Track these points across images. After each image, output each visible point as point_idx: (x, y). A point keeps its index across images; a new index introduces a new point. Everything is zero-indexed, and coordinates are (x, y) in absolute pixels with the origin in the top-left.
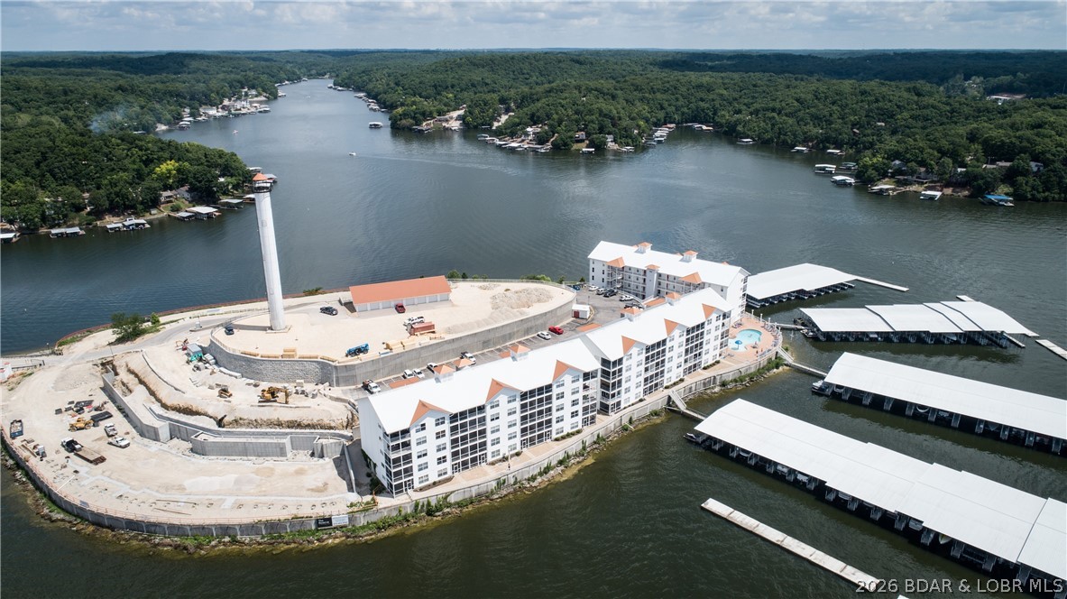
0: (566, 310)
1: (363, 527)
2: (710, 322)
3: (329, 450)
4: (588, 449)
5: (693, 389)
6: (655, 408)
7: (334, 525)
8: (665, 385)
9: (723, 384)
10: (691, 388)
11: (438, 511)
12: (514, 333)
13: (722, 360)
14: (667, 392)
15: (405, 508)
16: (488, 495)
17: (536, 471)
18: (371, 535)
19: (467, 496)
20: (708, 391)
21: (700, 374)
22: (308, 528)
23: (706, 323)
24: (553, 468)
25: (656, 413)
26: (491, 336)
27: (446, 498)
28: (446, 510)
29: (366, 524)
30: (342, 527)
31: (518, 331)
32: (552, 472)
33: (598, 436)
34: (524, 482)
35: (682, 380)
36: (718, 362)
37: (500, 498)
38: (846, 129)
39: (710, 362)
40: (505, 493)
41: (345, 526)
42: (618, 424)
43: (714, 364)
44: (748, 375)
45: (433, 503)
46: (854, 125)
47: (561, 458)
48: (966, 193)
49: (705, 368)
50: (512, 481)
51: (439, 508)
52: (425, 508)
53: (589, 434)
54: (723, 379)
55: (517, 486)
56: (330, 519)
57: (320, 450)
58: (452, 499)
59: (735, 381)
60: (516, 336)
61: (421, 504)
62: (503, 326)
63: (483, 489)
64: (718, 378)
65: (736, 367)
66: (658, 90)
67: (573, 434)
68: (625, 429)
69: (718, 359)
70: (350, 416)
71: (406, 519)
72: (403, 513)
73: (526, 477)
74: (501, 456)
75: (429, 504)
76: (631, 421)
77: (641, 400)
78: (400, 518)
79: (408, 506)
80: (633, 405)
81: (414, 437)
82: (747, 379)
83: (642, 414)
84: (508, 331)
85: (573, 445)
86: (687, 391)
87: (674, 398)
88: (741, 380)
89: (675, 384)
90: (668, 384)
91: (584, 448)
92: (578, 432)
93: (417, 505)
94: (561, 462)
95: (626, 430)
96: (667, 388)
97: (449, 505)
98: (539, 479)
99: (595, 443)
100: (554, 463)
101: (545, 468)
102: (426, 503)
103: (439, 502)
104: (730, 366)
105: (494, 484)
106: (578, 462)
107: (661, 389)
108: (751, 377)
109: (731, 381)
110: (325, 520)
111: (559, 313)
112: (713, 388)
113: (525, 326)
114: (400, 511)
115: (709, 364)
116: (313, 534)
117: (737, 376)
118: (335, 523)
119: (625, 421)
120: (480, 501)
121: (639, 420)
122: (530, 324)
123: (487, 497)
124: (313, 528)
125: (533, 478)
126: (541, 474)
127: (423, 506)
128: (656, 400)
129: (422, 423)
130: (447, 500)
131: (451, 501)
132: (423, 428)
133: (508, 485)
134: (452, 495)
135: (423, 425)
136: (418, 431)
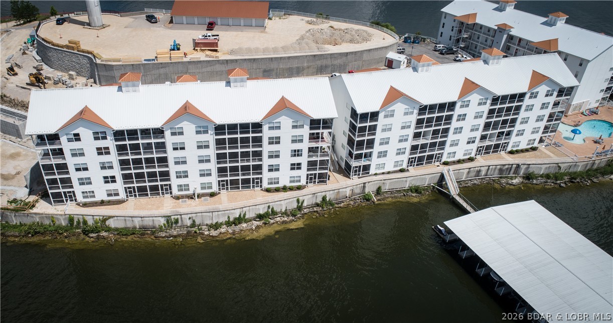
0: (377, 55)
1: (14, 227)
2: (534, 96)
4: (306, 211)
5: (483, 173)
6: (418, 183)
8: (444, 159)
9: (528, 177)
10: (479, 171)
11: (92, 232)
12: (303, 69)
13: (542, 147)
14: (444, 169)
15: (58, 219)
16: (154, 231)
17: (223, 219)
18: (15, 237)
19: (130, 225)
20: (503, 181)
21: (502, 158)
23: (528, 96)
24: (247, 221)
25: (417, 190)
26: (273, 66)
27: (104, 221)
28: (104, 234)
29: (18, 223)
31: (308, 67)
32: (244, 225)
33: (324, 198)
34: (204, 227)
35: (471, 160)
36: (534, 149)
37: (169, 237)
39: (523, 146)
40: (175, 233)
42: (358, 191)
43: (527, 150)
44: (570, 174)
45: (90, 222)
47: (262, 212)
49: (511, 152)
50: (189, 223)
51: (95, 230)
52: (80, 225)
53: (311, 194)
54: (531, 170)
55: (193, 229)
58: (112, 223)
59: (548, 176)
60: (305, 71)
61: (77, 220)
62: (289, 58)
63: (148, 222)
64: (523, 168)
65: (556, 159)
67: (291, 189)
68: (367, 198)
69: (536, 144)
71: (58, 231)
72: (56, 224)
73: (209, 222)
74: (190, 192)
75: (85, 222)
76: (378, 191)
77: (402, 171)
78: (52, 228)
79: (63, 218)
80: (389, 173)
82: (566, 178)
83: (398, 186)
84: (295, 64)
85: (284, 202)
86: (472, 174)
87: (447, 177)
88: (556, 177)
89: (459, 162)
90: (449, 160)
91: (300, 208)
92: (299, 188)
93: (72, 220)
94: (260, 217)
95: (368, 200)
96: (446, 163)
97: (108, 229)
98: (223, 229)
99: (317, 205)
100: (251, 215)
101: (235, 219)
102: (81, 220)
103: (96, 222)
104: (549, 157)
105: (163, 221)
106: (284, 222)
107: (437, 163)
108: (573, 177)
109: (542, 176)
111: (365, 57)
112: (512, 178)
113: (319, 63)
114: (54, 221)
115: (520, 148)
117: (552, 171)
119: (370, 189)
120: (143, 234)
121: (392, 193)
122: (324, 62)
123: (153, 233)
125: (216, 226)
126: (228, 224)
127: (79, 222)
128: (425, 175)
129: (76, 132)
130: (105, 223)
131: (110, 226)
132: (77, 137)
133: (183, 226)
134: (111, 220)
135: (77, 135)
136: (70, 140)
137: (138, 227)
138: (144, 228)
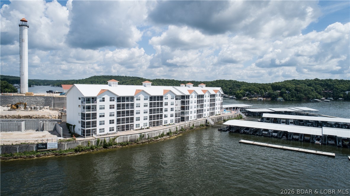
1: (66, 151)
3: (47, 127)
4: (179, 132)
6: (202, 123)
7: (48, 148)
8: (204, 116)
10: (213, 119)
15: (92, 142)
17: (158, 135)
18: (71, 154)
19: (125, 140)
20: (219, 122)
22: (31, 150)
24: (165, 135)
25: (202, 125)
27: (114, 139)
28: (114, 146)
29: (68, 149)
30: (53, 150)
32: (165, 137)
33: (182, 128)
34: (152, 138)
35: (209, 117)
37: (142, 143)
38: (228, 89)
39: (218, 114)
40: (144, 141)
41: (55, 150)
42: (189, 126)
45: (107, 141)
46: (230, 89)
47: (168, 132)
48: (270, 99)
49: (216, 115)
50: (147, 137)
51: (110, 145)
52: (102, 144)
53: (179, 125)
54: (224, 119)
55: (149, 140)
56: (46, 144)
57: (42, 126)
58: (117, 140)
61: (100, 141)
63: (133, 137)
65: (228, 115)
66: (167, 82)
68: (192, 128)
69: (220, 113)
70: (60, 115)
71: (92, 148)
72: (90, 145)
73: (154, 136)
74: (140, 128)
75: (105, 141)
78: (89, 148)
79: (93, 141)
80: (193, 120)
81: (99, 104)
83: (197, 125)
85: (173, 128)
87: (208, 120)
91: (177, 131)
93: (98, 141)
94: (168, 134)
97: (116, 144)
98: (159, 138)
99: (181, 130)
100: (165, 133)
101: (161, 134)
102: (103, 141)
103: (110, 141)
105: (139, 136)
106: (175, 135)
110: (43, 144)
112: (221, 121)
114: (89, 143)
116: (34, 153)
117: (228, 119)
118: (49, 147)
119: (191, 126)
120: (131, 144)
121: (196, 127)
123: (135, 142)
124: (35, 150)
125: (156, 138)
126: (160, 136)
129: (103, 97)
130: (114, 140)
131: (116, 142)
132: (103, 100)
133: (145, 139)
134: (118, 138)
135: (104, 98)
136: (100, 101)
137: (128, 141)
138: (131, 141)
